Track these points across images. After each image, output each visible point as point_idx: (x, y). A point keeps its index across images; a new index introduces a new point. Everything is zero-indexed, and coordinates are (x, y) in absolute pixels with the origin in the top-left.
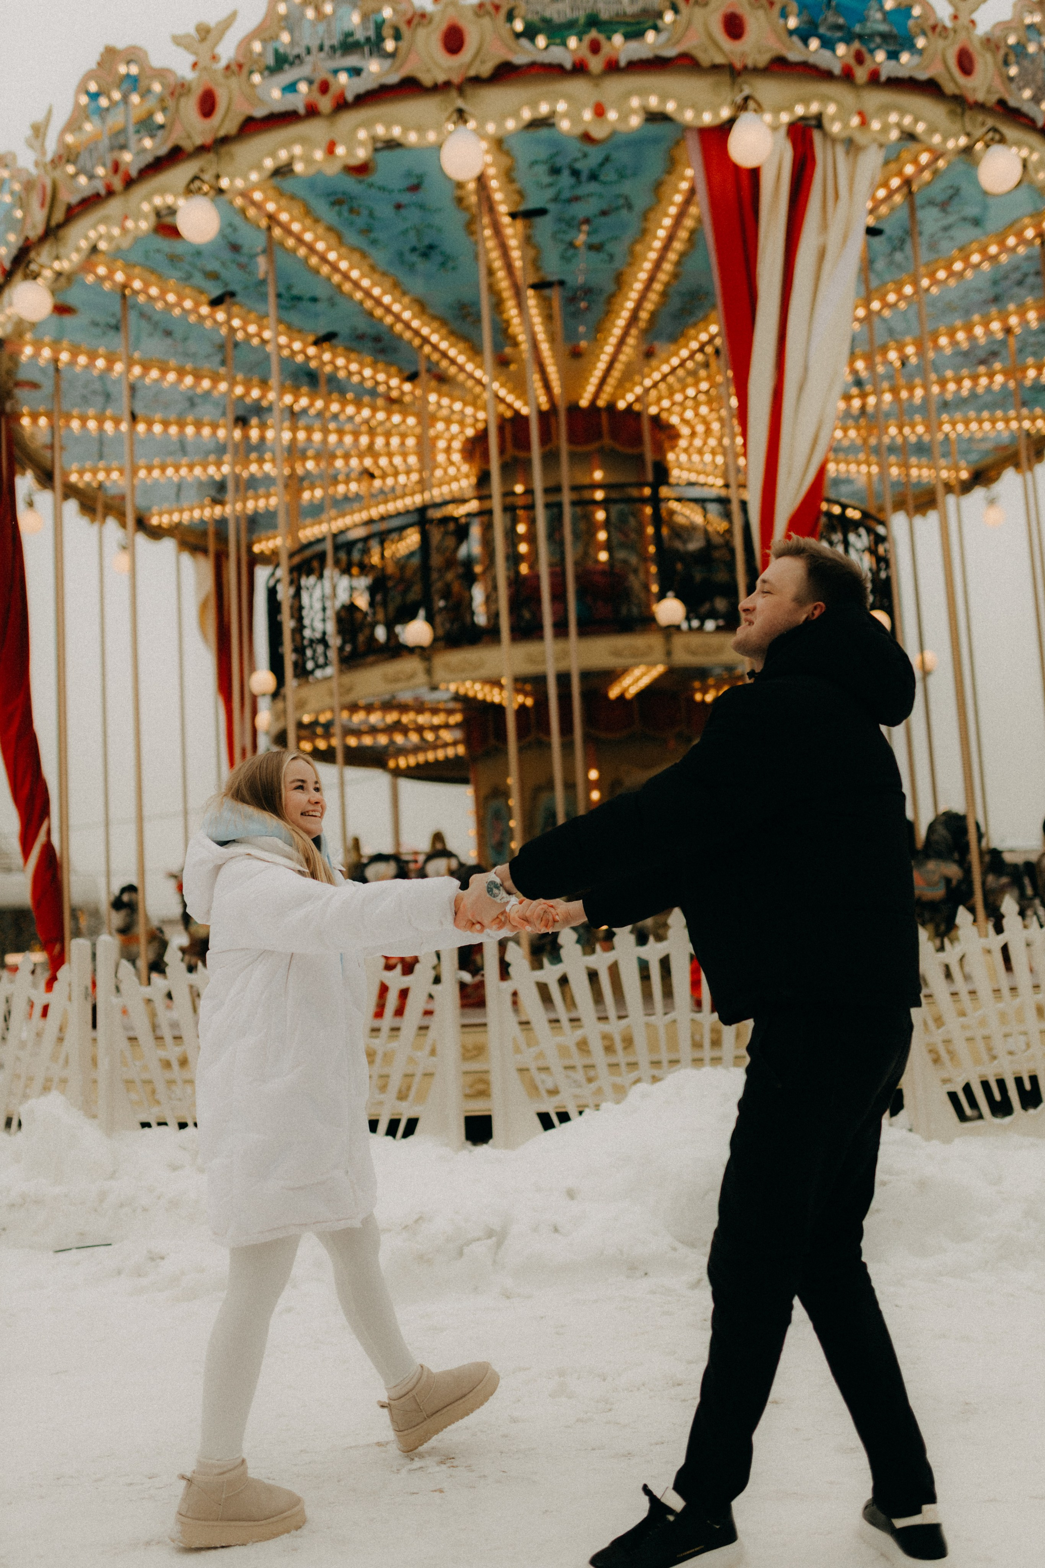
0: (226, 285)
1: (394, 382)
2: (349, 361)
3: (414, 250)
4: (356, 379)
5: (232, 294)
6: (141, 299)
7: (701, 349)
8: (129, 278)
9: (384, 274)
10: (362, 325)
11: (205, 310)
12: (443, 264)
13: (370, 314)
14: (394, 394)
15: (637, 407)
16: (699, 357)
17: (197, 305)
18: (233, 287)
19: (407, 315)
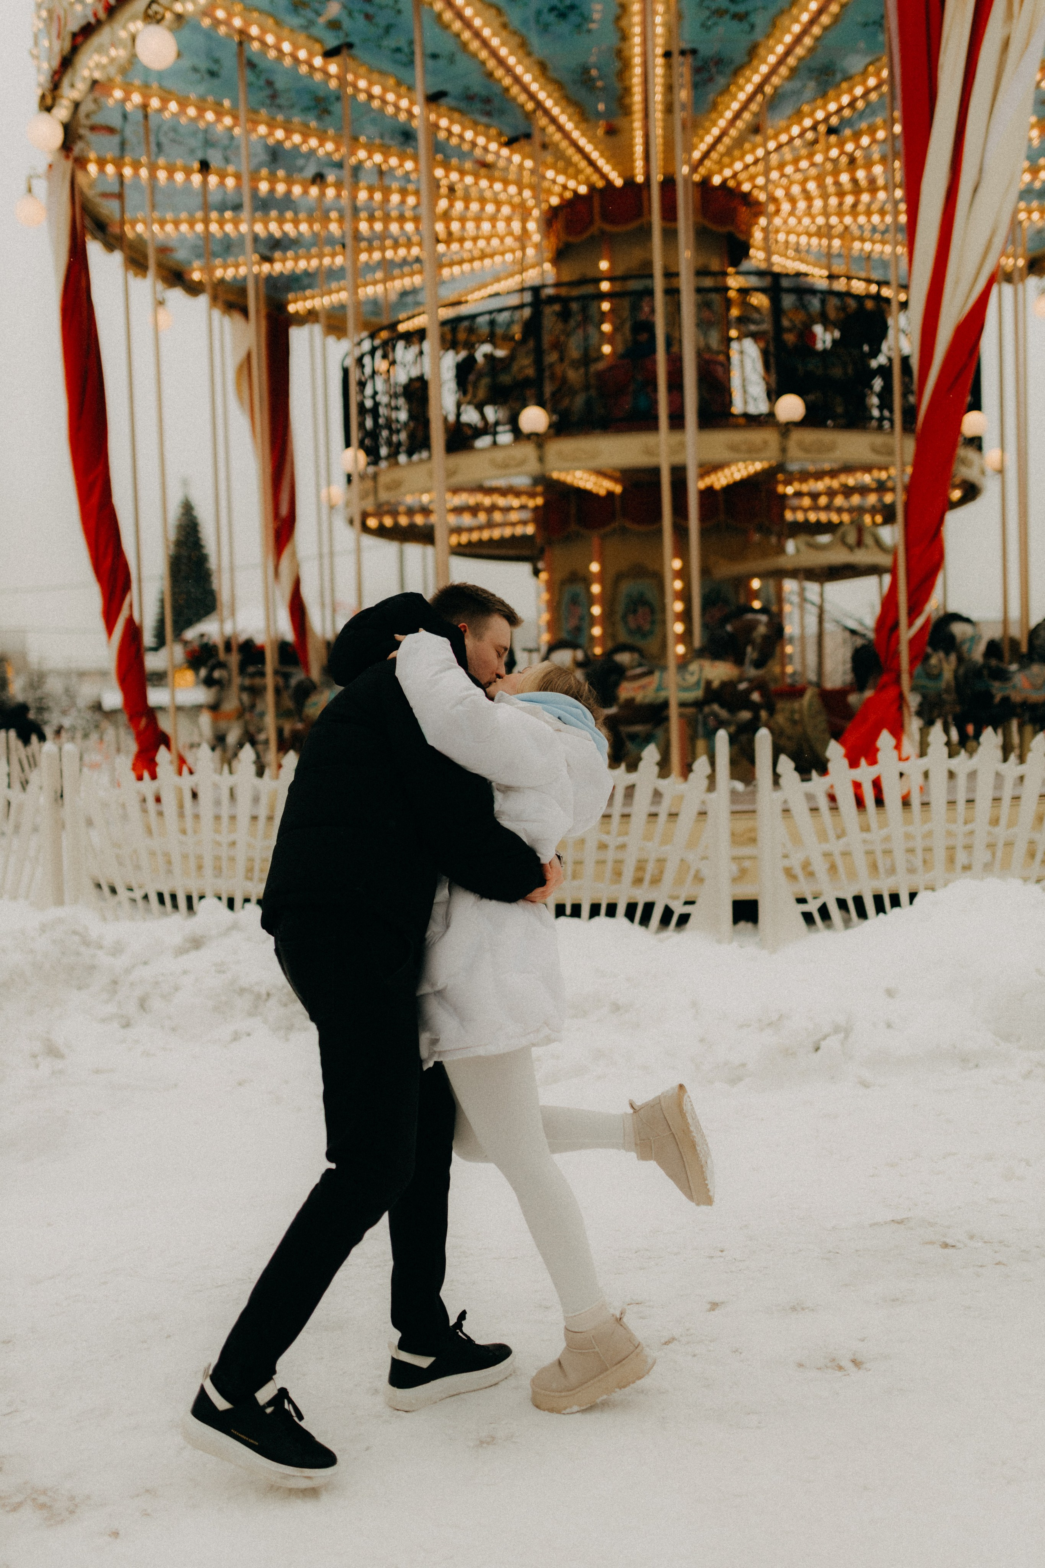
0: (347, 35)
1: (493, 146)
2: (452, 121)
3: (552, 9)
4: (454, 141)
5: (350, 46)
6: (256, 45)
7: (814, 128)
8: (247, 23)
9: (515, 33)
10: (476, 84)
11: (318, 61)
12: (579, 27)
13: (490, 75)
14: (490, 158)
15: (731, 184)
16: (810, 135)
17: (311, 55)
18: (353, 39)
19: (527, 78)
